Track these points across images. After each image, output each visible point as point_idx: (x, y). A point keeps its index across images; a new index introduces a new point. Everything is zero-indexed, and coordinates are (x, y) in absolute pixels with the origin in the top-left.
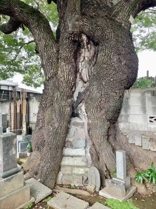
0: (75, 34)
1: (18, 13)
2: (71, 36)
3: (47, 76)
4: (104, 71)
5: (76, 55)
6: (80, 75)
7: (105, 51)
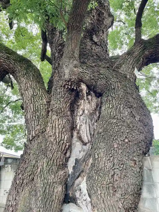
0: (73, 82)
1: (3, 59)
2: (67, 83)
3: (30, 134)
4: (113, 127)
5: (73, 107)
6: (78, 133)
7: (111, 102)
